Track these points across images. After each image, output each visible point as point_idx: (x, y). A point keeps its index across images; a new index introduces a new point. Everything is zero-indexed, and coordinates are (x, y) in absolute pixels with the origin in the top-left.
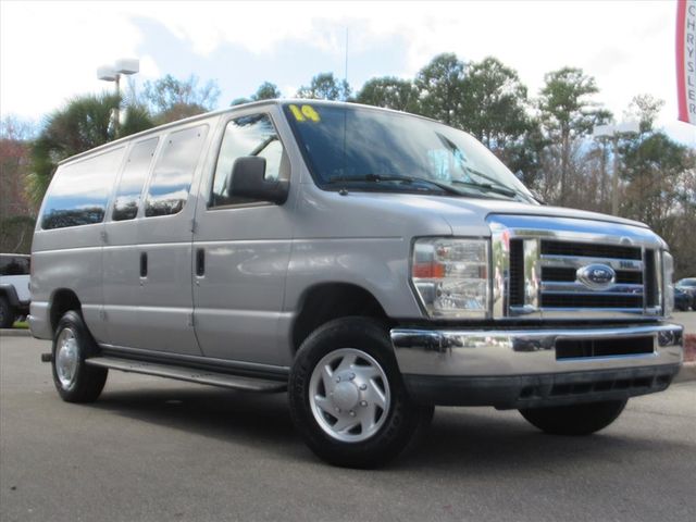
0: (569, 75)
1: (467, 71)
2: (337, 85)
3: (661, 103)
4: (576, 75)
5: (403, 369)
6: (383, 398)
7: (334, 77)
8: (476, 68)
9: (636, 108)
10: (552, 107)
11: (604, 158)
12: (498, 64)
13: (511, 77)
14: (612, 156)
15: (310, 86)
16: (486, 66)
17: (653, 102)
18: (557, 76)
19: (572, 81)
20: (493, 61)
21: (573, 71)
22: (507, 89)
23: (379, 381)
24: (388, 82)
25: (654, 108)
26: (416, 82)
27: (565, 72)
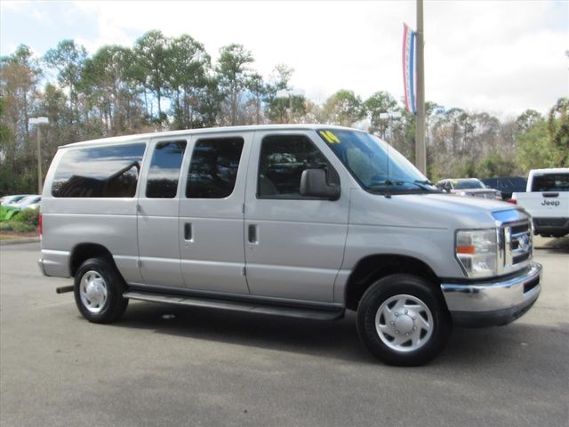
0: (235, 49)
1: (169, 42)
2: (76, 48)
3: (293, 70)
4: (239, 49)
5: (451, 308)
6: (428, 325)
7: (75, 43)
8: (176, 41)
9: (277, 73)
10: (225, 70)
11: (258, 105)
12: (190, 39)
13: (200, 48)
14: (263, 104)
15: (56, 48)
16: (183, 40)
17: (288, 70)
18: (228, 49)
19: (237, 53)
20: (187, 37)
21: (237, 47)
22: (197, 57)
23: (424, 314)
24: (116, 49)
25: (288, 73)
26: (136, 49)
27: (233, 47)
